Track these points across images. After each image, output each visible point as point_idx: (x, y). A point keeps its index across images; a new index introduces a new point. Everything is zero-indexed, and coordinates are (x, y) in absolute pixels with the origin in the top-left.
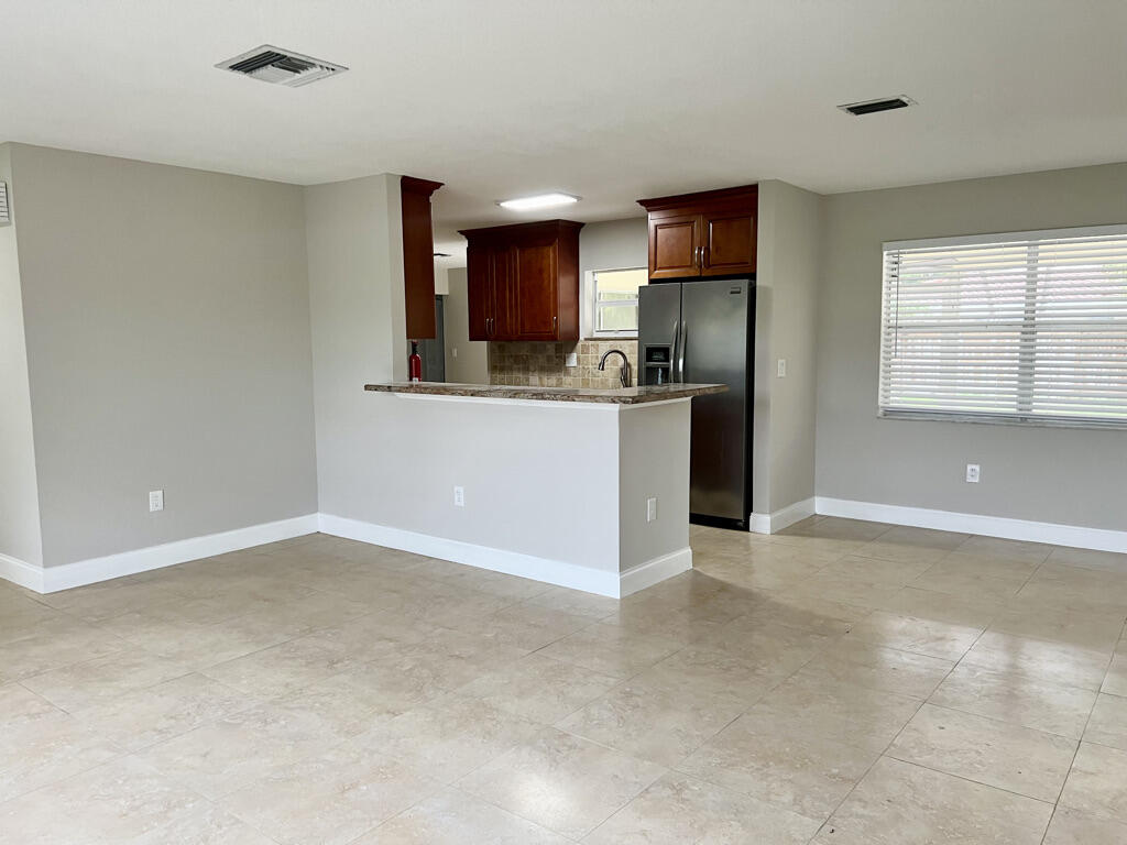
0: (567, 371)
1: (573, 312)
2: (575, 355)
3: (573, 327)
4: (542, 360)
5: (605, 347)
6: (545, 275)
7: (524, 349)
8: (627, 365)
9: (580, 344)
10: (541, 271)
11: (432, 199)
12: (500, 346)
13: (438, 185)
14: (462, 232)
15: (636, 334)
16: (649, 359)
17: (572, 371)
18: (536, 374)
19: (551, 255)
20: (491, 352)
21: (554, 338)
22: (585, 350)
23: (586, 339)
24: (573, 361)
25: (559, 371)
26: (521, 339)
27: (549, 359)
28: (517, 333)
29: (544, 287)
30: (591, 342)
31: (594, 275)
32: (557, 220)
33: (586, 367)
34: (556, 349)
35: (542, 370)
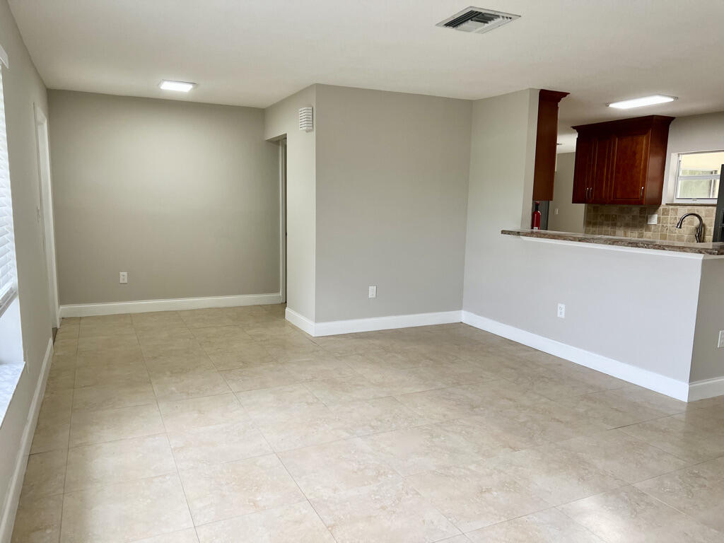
0: (648, 228)
1: (658, 184)
2: (656, 216)
3: (656, 195)
4: (628, 218)
5: (682, 211)
6: (638, 156)
7: (614, 210)
8: (702, 226)
9: (661, 208)
10: (635, 153)
11: (560, 104)
12: (594, 208)
13: (564, 94)
14: (574, 128)
15: (715, 202)
17: (653, 228)
18: (622, 228)
19: (644, 142)
20: (587, 212)
21: (639, 202)
22: (666, 212)
23: (667, 204)
24: (654, 220)
25: (642, 227)
26: (614, 203)
27: (634, 218)
28: (610, 198)
29: (636, 164)
30: (671, 207)
31: (679, 156)
32: (653, 116)
33: (665, 225)
34: (641, 211)
35: (627, 226)
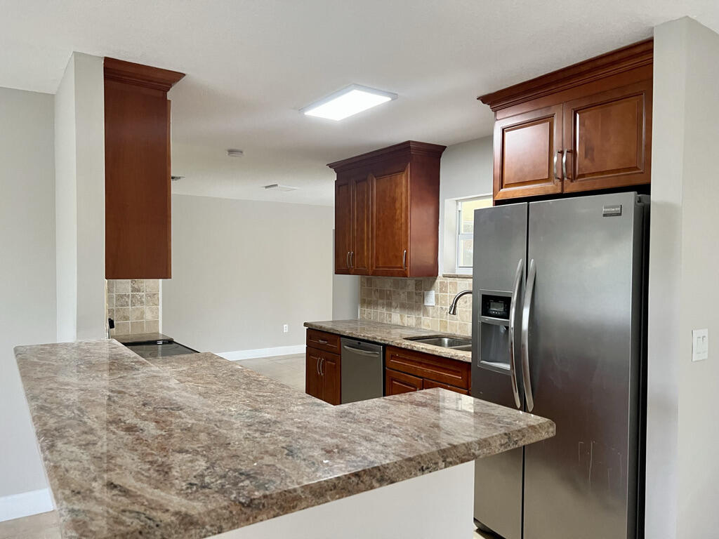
0: (425, 310)
1: (431, 245)
2: (433, 293)
3: (431, 262)
4: (403, 296)
6: (398, 205)
7: (387, 284)
9: (438, 281)
10: (394, 200)
12: (368, 279)
14: (331, 166)
16: (486, 312)
17: (431, 311)
18: (398, 310)
19: (404, 184)
20: (361, 285)
21: (404, 274)
22: (444, 288)
23: (444, 276)
24: (431, 299)
25: (418, 308)
27: (409, 295)
28: (372, 267)
29: (397, 217)
30: (449, 280)
31: (457, 204)
32: (409, 142)
33: (444, 307)
34: (416, 285)
35: (403, 307)
